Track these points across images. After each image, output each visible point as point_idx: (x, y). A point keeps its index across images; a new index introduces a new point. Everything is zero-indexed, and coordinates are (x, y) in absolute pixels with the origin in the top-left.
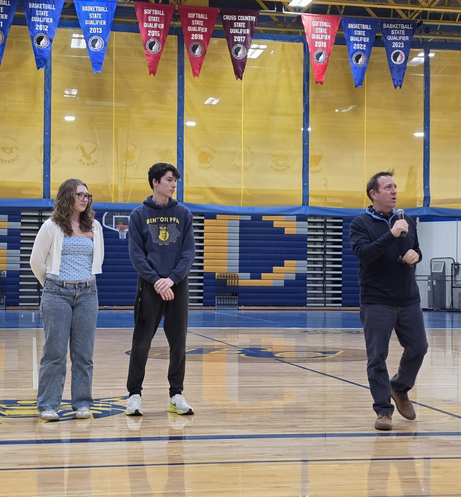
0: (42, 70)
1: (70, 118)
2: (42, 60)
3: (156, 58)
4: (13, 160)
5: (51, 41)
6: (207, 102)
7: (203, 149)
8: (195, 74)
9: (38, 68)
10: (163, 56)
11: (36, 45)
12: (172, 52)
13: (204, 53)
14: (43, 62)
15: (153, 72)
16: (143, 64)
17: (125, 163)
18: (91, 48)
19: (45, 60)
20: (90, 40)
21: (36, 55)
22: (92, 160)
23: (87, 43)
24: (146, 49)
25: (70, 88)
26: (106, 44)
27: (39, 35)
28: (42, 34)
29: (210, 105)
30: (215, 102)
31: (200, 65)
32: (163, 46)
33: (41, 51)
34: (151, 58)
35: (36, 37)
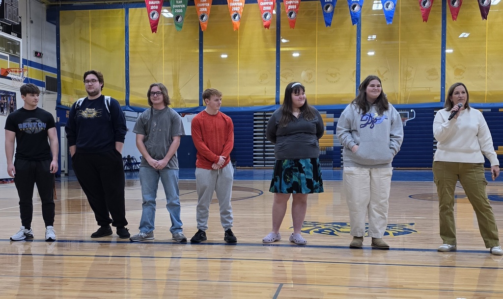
0: (356, 25)
1: (371, 53)
2: (356, 19)
3: (428, 11)
4: (337, 81)
5: (361, 7)
6: (461, 36)
7: (458, 67)
8: (454, 18)
9: (353, 24)
10: (432, 9)
11: (352, 10)
12: (439, 6)
13: (460, 4)
14: (356, 20)
15: (425, 19)
16: (419, 15)
17: (405, 79)
18: (386, 9)
19: (357, 19)
20: (385, 4)
21: (352, 17)
22: (384, 78)
23: (383, 5)
24: (421, 6)
25: (372, 35)
26: (395, 5)
27: (354, 4)
28: (356, 3)
29: (463, 37)
30: (467, 35)
31: (458, 12)
32: (432, 3)
33: (355, 14)
34: (424, 11)
35: (352, 5)
